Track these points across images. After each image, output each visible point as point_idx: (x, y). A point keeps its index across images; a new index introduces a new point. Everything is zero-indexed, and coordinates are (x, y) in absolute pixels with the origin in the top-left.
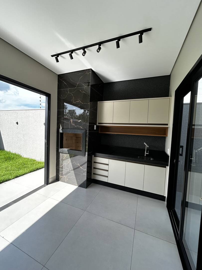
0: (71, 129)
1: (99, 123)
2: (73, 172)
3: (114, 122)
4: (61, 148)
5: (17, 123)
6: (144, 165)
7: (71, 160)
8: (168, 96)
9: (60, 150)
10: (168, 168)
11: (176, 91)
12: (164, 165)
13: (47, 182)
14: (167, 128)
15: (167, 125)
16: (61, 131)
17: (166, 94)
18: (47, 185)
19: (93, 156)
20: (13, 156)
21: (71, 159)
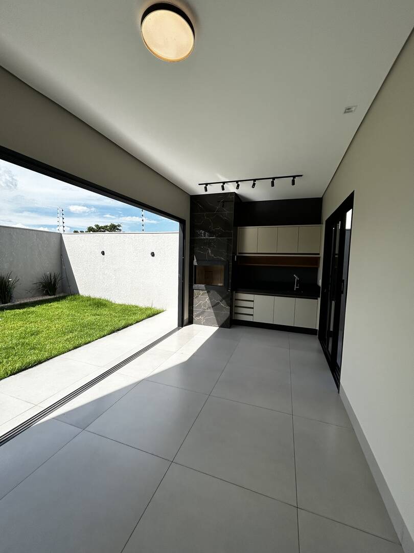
0: (209, 261)
1: (239, 253)
2: (211, 311)
3: (258, 252)
4: (195, 284)
5: (103, 253)
6: (294, 299)
7: (210, 298)
8: (320, 224)
9: (195, 286)
10: (319, 299)
11: (326, 221)
12: (315, 297)
13: (182, 324)
14: (319, 258)
15: (319, 254)
16: (195, 263)
17: (318, 221)
18: (182, 327)
19: (234, 292)
20: (104, 302)
21: (209, 296)
